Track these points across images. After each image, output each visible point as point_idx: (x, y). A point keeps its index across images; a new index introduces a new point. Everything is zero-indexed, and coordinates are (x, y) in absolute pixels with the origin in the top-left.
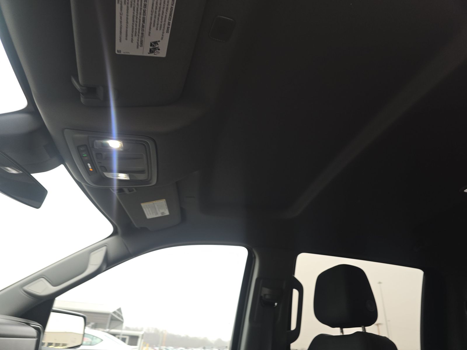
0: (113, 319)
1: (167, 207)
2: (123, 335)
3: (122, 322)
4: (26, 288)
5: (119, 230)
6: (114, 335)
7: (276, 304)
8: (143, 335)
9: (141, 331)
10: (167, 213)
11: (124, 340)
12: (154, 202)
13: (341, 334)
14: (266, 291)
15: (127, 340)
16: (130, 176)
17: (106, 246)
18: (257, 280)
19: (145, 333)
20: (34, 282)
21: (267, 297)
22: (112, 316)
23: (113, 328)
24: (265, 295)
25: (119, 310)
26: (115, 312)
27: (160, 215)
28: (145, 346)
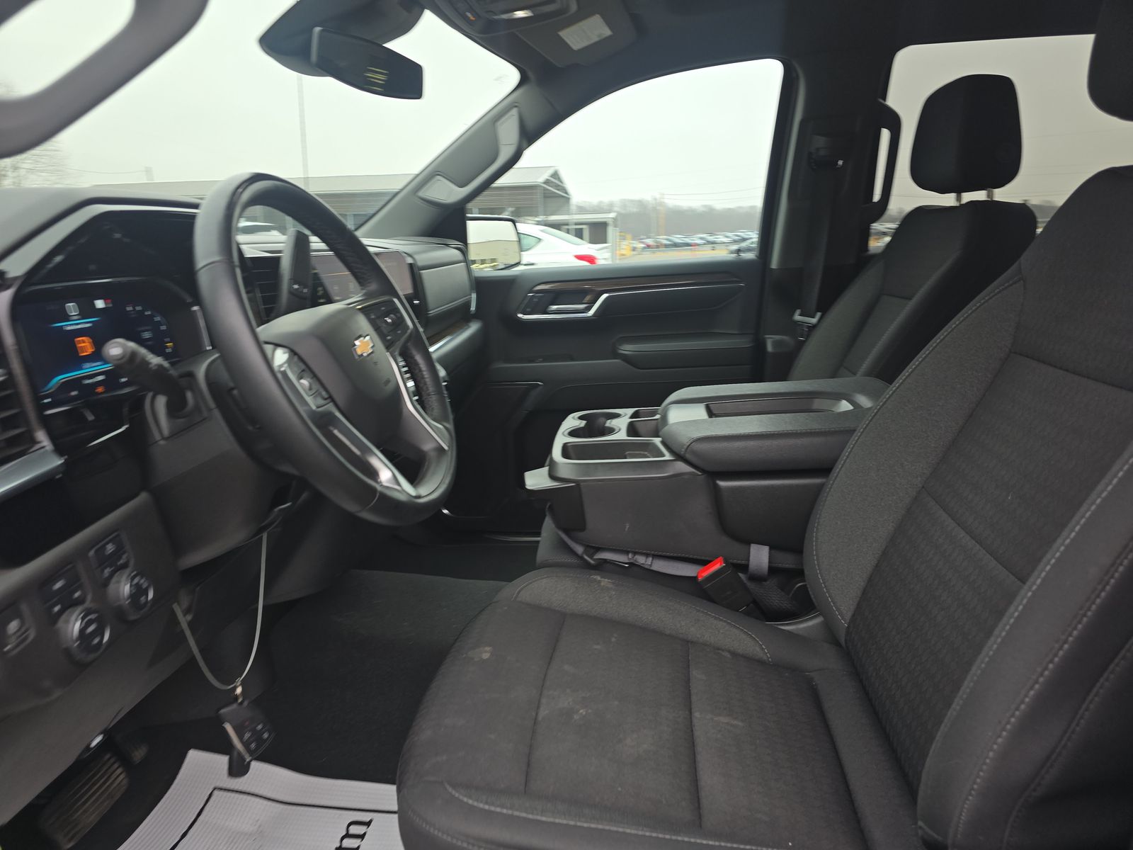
0: (548, 196)
1: (604, 24)
2: (576, 224)
3: (568, 200)
4: (422, 194)
5: (531, 74)
6: (557, 226)
7: (840, 163)
8: (615, 219)
9: (610, 211)
10: (607, 32)
11: (579, 234)
12: (581, 24)
13: (957, 204)
14: (820, 142)
15: (586, 233)
16: (533, 12)
17: (516, 107)
18: (802, 123)
19: (619, 214)
20: (429, 184)
21: (822, 153)
22: (545, 189)
23: (552, 214)
24: (818, 149)
25: (556, 175)
26: (547, 182)
27: (595, 39)
28: (624, 238)
